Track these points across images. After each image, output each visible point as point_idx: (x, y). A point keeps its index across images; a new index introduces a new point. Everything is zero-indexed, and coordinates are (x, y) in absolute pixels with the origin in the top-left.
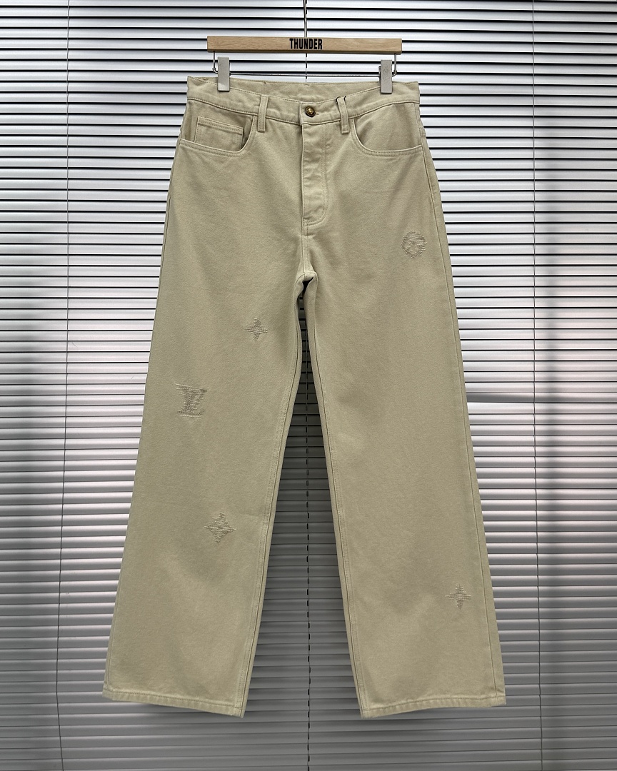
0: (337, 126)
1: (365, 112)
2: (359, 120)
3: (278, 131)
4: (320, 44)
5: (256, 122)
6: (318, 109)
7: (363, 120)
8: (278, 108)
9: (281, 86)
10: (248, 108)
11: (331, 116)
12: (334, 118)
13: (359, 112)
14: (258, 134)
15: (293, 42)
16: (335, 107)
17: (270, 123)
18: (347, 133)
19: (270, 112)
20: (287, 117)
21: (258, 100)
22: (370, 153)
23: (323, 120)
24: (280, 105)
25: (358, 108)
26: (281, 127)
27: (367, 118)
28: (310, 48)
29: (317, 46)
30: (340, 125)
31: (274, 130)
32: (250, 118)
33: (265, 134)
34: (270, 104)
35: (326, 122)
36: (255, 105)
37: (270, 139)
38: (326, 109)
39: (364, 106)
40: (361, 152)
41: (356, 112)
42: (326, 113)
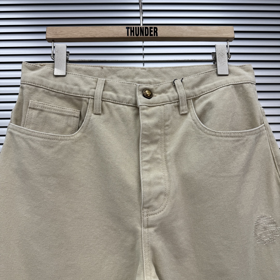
0: (175, 106)
1: (203, 93)
2: (197, 101)
3: (115, 113)
4: (156, 32)
5: (92, 105)
6: (155, 91)
7: (201, 101)
8: (115, 91)
9: (118, 70)
10: (84, 91)
11: (169, 98)
12: (172, 99)
13: (198, 93)
14: (93, 116)
15: (129, 30)
16: (173, 89)
17: (107, 105)
18: (186, 114)
19: (106, 94)
20: (124, 99)
21: (94, 83)
22: (214, 133)
23: (161, 101)
24: (117, 88)
25: (196, 90)
26: (118, 109)
27: (205, 98)
28: (146, 35)
29: (152, 33)
30: (178, 106)
31: (111, 113)
32: (85, 101)
33: (102, 116)
34: (107, 87)
35: (163, 103)
36: (91, 88)
37: (106, 121)
38: (164, 91)
39: (202, 87)
40: (203, 133)
41: (194, 93)
42: (163, 95)
